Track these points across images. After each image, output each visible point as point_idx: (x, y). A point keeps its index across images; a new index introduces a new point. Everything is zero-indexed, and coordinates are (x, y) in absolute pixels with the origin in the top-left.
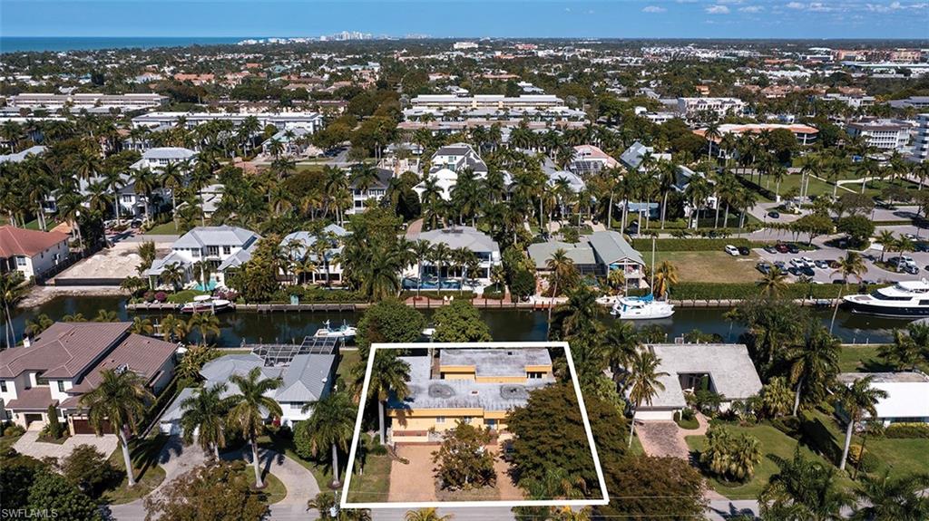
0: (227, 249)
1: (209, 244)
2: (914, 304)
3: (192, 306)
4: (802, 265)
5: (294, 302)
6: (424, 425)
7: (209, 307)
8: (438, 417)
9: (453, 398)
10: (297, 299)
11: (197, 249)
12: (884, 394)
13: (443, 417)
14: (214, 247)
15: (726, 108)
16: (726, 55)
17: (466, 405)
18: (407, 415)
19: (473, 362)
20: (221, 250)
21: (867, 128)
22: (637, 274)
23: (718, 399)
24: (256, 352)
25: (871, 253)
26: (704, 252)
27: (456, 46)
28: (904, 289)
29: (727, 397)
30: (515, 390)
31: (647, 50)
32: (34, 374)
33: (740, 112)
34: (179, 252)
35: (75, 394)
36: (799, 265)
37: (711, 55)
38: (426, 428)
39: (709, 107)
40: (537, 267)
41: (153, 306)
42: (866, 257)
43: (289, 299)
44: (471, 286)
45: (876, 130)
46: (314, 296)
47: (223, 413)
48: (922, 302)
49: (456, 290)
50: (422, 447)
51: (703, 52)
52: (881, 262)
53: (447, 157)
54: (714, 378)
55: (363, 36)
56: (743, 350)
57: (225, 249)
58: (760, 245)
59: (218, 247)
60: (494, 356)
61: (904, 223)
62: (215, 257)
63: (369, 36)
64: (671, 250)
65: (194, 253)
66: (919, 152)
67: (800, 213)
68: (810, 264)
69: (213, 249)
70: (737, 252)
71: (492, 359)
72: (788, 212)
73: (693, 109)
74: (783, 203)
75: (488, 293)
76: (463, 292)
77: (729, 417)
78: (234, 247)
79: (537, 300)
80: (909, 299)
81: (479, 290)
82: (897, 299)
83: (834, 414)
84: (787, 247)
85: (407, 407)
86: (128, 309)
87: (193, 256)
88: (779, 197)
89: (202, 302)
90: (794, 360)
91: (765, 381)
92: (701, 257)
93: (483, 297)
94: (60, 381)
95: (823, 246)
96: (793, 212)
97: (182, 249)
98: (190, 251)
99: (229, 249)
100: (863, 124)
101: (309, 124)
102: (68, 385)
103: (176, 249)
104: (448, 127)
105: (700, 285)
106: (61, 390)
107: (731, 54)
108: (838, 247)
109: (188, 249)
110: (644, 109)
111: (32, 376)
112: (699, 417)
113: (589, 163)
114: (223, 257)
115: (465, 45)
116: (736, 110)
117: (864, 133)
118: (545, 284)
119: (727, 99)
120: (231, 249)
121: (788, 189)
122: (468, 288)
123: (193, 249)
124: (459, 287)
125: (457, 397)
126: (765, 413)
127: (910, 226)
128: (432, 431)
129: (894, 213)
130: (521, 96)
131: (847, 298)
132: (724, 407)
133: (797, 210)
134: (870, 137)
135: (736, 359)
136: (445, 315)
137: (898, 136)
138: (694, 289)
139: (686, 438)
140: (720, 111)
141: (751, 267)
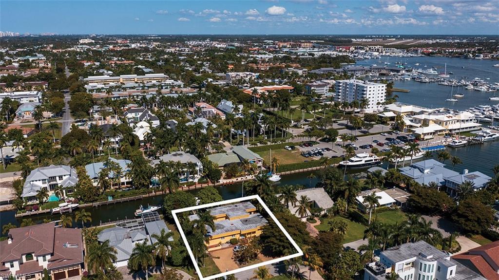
0: (61, 177)
1: (51, 176)
2: (363, 162)
3: (58, 210)
4: (317, 151)
5: (110, 199)
6: (216, 242)
7: (68, 209)
8: (222, 238)
9: (225, 228)
10: (111, 198)
11: (45, 180)
12: (380, 198)
13: (224, 237)
14: (54, 177)
15: (249, 77)
16: (229, 46)
17: (232, 230)
18: (210, 239)
19: (224, 212)
20: (57, 178)
21: (314, 86)
22: (260, 164)
23: (321, 210)
24: (119, 225)
25: (338, 143)
26: (277, 150)
27: (81, 41)
28: (360, 157)
29: (324, 208)
30: (246, 221)
31: (188, 43)
32: (25, 256)
33: (255, 79)
34: (35, 182)
35: (52, 261)
36: (316, 151)
37: (223, 46)
38: (217, 243)
39: (241, 77)
40: (219, 166)
41: (32, 213)
42: (337, 145)
43: (108, 198)
44: (192, 179)
45: (317, 86)
46: (120, 195)
47: (150, 252)
48: (366, 161)
49: (186, 182)
50: (220, 251)
51: (218, 44)
52: (344, 146)
53: (134, 113)
54: (317, 202)
55: (14, 34)
56: (323, 189)
57: (59, 178)
58: (297, 144)
59: (55, 177)
60: (230, 208)
61: (343, 128)
62: (55, 182)
63: (17, 34)
64: (264, 151)
65: (43, 181)
66: (337, 97)
67: (304, 128)
68: (320, 151)
69: (53, 178)
70: (290, 149)
71: (230, 209)
72: (299, 128)
73: (234, 79)
74: (295, 124)
75: (200, 182)
76: (190, 182)
77: (325, 216)
78: (65, 176)
79: (222, 181)
80: (361, 161)
81: (196, 181)
82: (356, 161)
83: (357, 208)
84: (308, 144)
85: (210, 235)
86: (17, 217)
87: (43, 183)
88: (293, 121)
89: (64, 206)
90: (345, 190)
91: (334, 200)
92: (277, 153)
93: (199, 183)
94: (44, 256)
95: (319, 142)
96: (301, 128)
97: (36, 181)
98: (41, 181)
99: (62, 177)
100: (311, 84)
101: (35, 99)
102: (48, 257)
103: (33, 181)
104: (118, 95)
105: (287, 165)
106: (45, 260)
107: (231, 45)
108: (325, 142)
109: (40, 180)
110: (212, 80)
111: (24, 257)
112: (316, 218)
113: (206, 111)
114: (59, 182)
115: (87, 41)
116: (253, 78)
117: (312, 88)
118: (224, 174)
119: (248, 73)
120: (63, 177)
121: (296, 117)
122: (192, 180)
123: (42, 180)
124: (187, 180)
125: (227, 228)
126: (336, 212)
127: (346, 130)
128: (220, 243)
129: (338, 124)
130: (146, 75)
131: (340, 163)
132: (323, 213)
133: (302, 126)
134: (315, 90)
135: (322, 193)
136: (204, 194)
137: (325, 88)
138: (285, 167)
139: (315, 227)
140: (246, 79)
141: (298, 155)
